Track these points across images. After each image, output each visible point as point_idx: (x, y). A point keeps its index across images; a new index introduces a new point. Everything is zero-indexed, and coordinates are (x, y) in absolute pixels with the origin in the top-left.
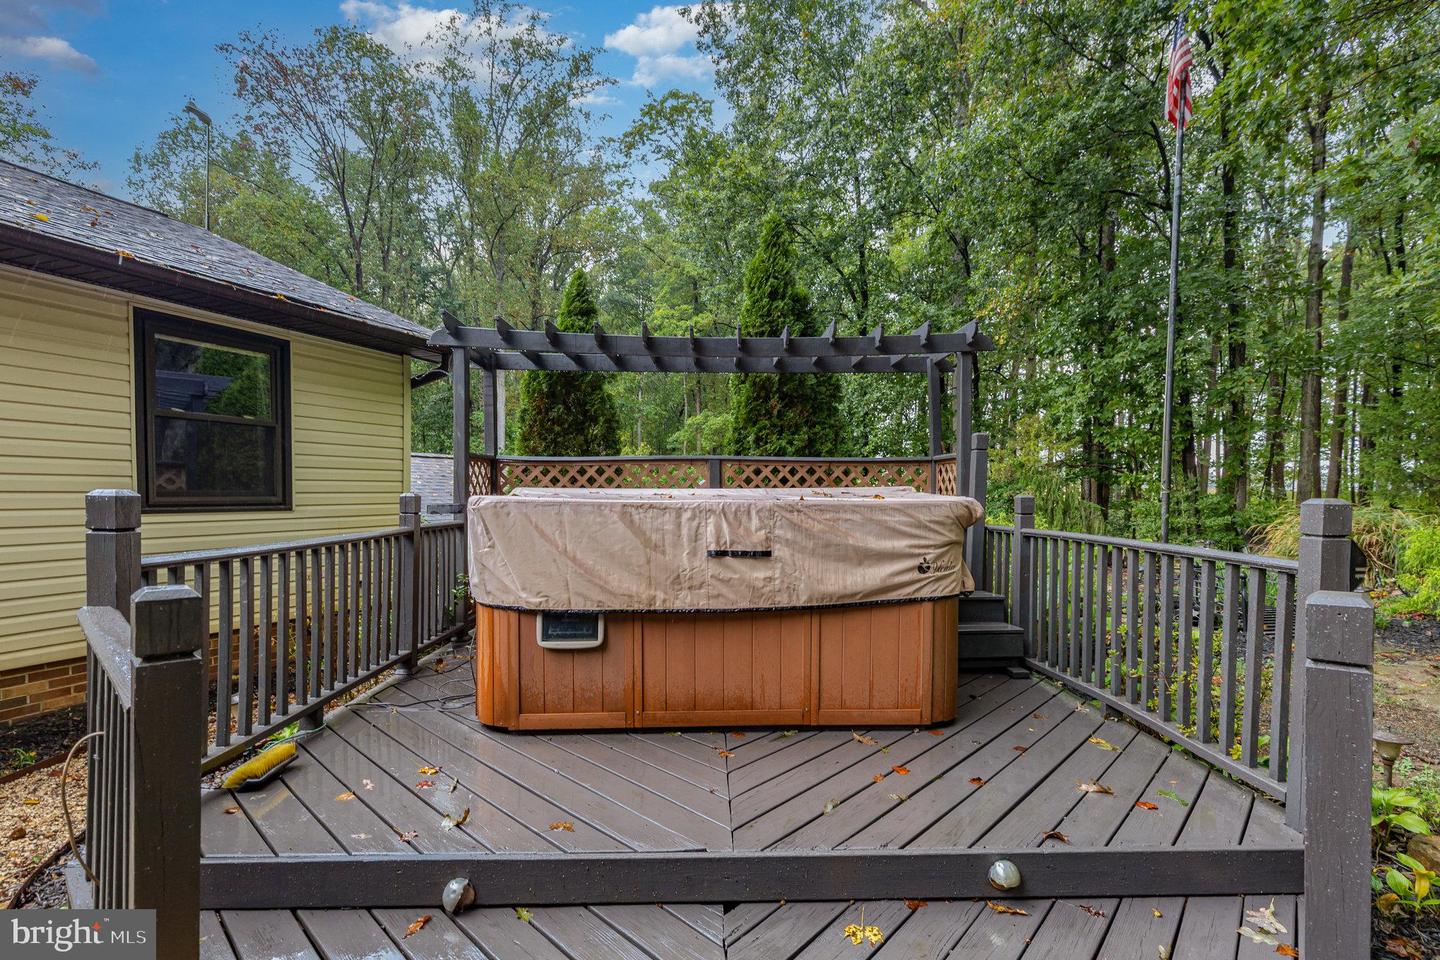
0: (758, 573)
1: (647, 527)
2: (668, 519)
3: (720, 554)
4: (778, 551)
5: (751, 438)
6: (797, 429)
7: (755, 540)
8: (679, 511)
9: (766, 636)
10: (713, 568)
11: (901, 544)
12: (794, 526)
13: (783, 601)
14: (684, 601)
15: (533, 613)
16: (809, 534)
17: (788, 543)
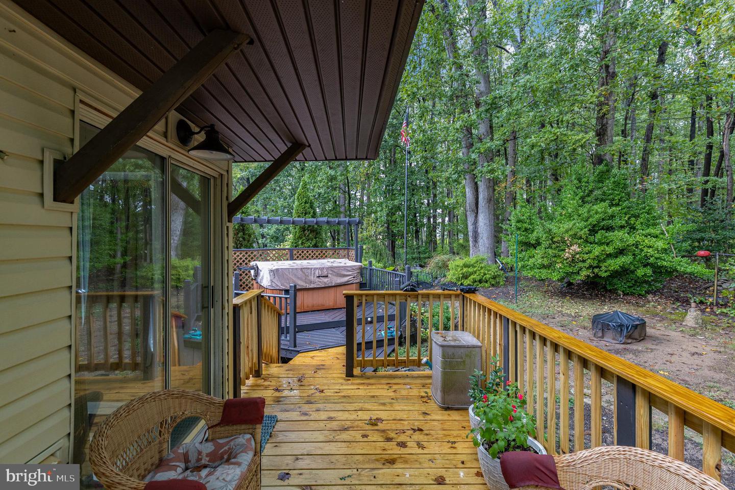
0: (325, 280)
1: (305, 272)
2: (309, 271)
3: (319, 277)
4: (329, 275)
5: (300, 243)
6: (312, 240)
7: (325, 273)
8: (311, 269)
9: (326, 292)
10: (318, 279)
11: (350, 273)
12: (332, 271)
13: (330, 285)
14: (312, 286)
15: (282, 290)
16: (335, 272)
17: (331, 274)
